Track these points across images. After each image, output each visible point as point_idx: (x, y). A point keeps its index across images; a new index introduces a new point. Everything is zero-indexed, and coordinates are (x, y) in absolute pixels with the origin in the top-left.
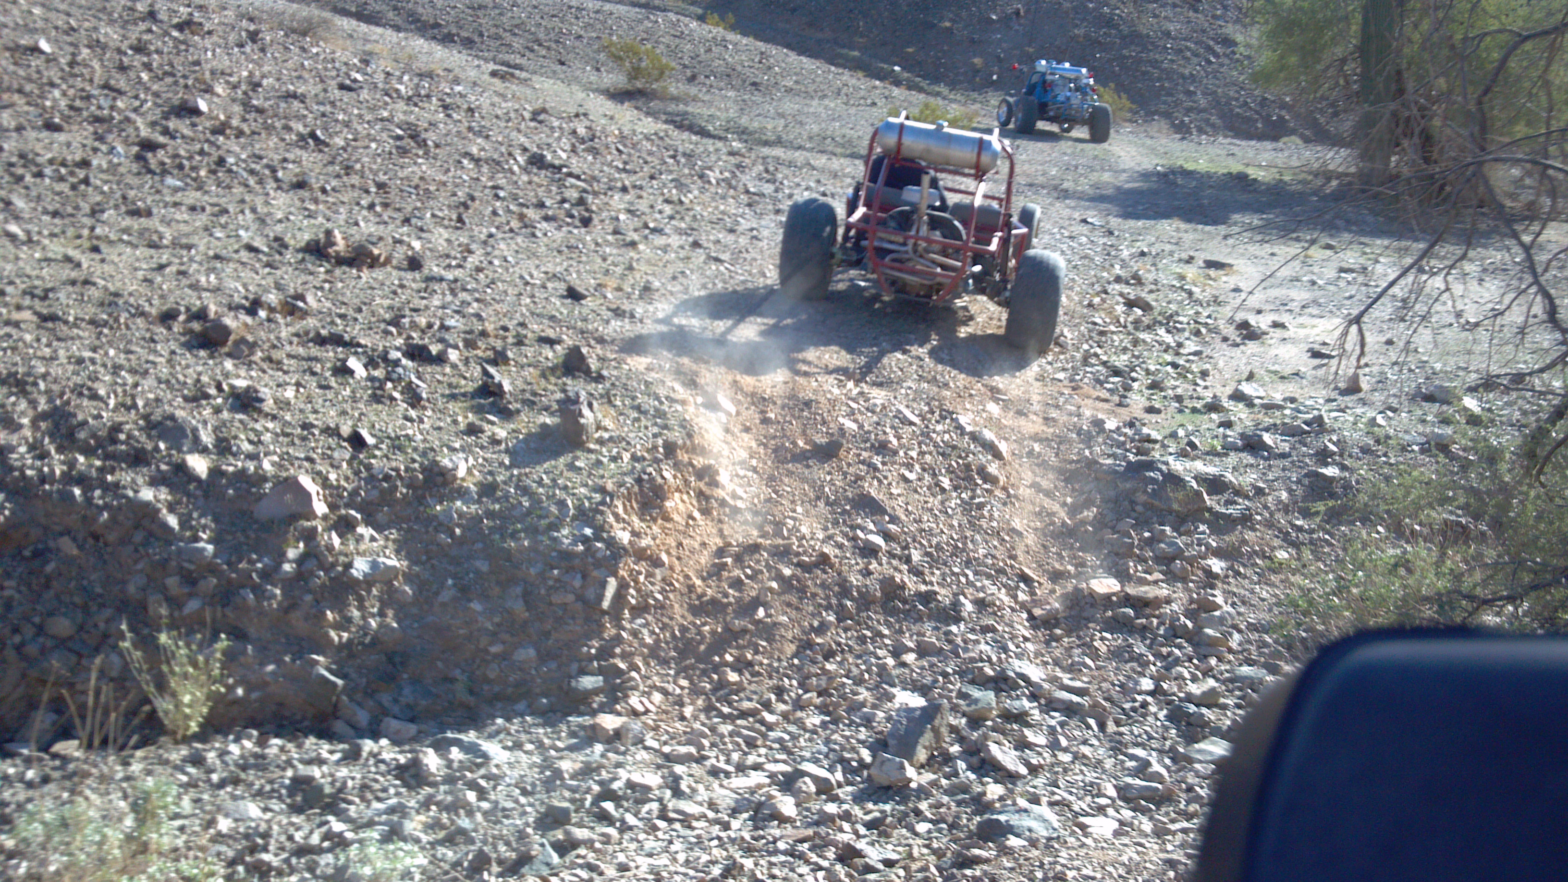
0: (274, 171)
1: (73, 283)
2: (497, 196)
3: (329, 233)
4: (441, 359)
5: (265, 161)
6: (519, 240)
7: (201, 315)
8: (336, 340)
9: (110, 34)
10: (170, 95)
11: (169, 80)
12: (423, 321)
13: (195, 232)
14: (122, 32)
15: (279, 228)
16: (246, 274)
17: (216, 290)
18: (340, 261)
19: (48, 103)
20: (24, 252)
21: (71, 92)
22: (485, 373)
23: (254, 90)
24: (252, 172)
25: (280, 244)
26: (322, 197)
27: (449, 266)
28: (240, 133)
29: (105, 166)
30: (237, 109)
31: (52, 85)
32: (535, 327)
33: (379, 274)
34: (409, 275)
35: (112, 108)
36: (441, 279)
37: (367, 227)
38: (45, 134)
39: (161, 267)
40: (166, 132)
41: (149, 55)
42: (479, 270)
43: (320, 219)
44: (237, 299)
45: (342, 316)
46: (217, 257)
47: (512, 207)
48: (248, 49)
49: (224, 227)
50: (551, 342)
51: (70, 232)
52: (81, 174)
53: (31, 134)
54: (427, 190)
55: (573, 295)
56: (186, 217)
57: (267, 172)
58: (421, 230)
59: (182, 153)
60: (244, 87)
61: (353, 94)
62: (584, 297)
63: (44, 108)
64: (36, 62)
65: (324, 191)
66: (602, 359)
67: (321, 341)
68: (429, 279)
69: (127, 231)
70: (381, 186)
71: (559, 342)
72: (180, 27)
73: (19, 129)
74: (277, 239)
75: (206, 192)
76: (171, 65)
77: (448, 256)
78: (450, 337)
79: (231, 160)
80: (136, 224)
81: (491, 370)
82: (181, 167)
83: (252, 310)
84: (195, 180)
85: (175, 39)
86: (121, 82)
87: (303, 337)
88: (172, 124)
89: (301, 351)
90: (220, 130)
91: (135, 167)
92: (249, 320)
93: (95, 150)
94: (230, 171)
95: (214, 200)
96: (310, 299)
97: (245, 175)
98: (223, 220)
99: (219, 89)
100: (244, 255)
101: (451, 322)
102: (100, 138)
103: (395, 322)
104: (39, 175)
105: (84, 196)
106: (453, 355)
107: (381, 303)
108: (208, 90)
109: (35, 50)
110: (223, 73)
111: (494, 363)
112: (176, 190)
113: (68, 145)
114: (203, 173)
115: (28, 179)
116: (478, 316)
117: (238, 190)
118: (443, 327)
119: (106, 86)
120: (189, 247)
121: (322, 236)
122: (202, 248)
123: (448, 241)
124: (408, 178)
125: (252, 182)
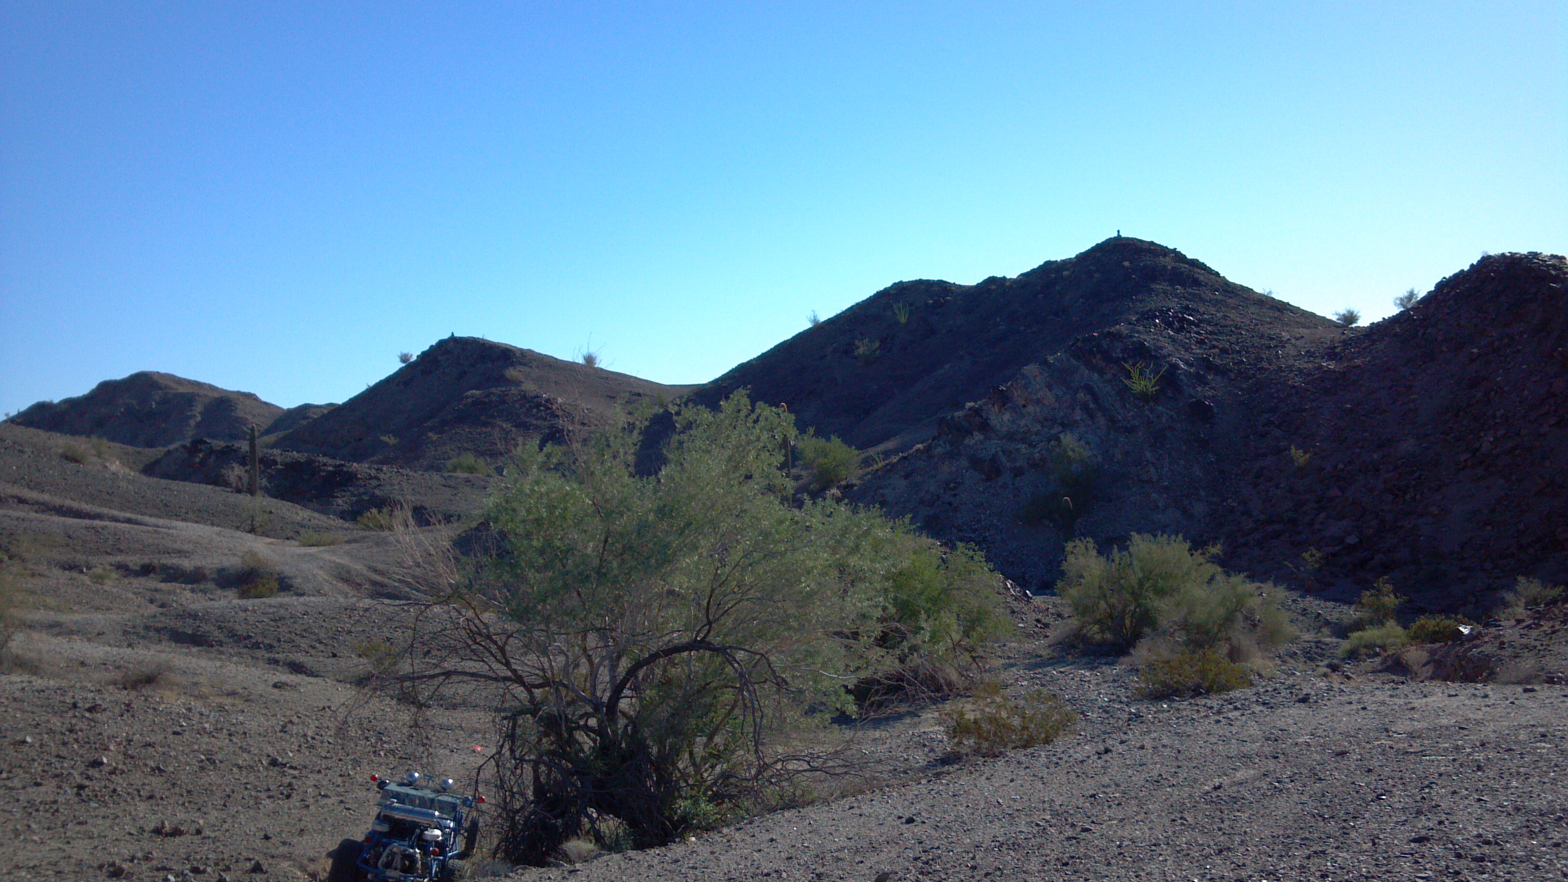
0: (139, 791)
1: (65, 858)
2: (246, 788)
3: (163, 823)
4: (204, 871)
5: (135, 787)
6: (251, 811)
7: (113, 864)
8: (164, 869)
9: (56, 722)
10: (88, 755)
11: (88, 746)
12: (198, 857)
13: (106, 829)
14: (61, 719)
15: (141, 822)
16: (129, 846)
17: (117, 854)
18: (167, 835)
19: (33, 771)
20: (42, 848)
21: (43, 762)
22: (220, 875)
23: (129, 744)
24: (128, 794)
25: (142, 829)
26: (160, 802)
27: (214, 831)
28: (123, 772)
29: (64, 801)
30: (121, 757)
31: (34, 760)
32: (245, 854)
33: (183, 838)
34: (196, 837)
35: (62, 767)
36: (209, 838)
37: (181, 816)
38: (35, 788)
39: (96, 847)
40: (89, 778)
41: (76, 733)
42: (227, 830)
43: (160, 815)
44: (126, 856)
45: (167, 859)
46: (117, 840)
47: (253, 793)
48: (125, 717)
49: (118, 824)
50: (250, 860)
51: (57, 836)
52: (55, 807)
53: (30, 790)
54: (211, 791)
55: (267, 838)
56: (101, 822)
57: (136, 792)
58: (205, 813)
59: (97, 789)
60: (124, 743)
61: (180, 737)
62: (271, 838)
63: (31, 774)
64: (26, 749)
65: (162, 798)
66: (270, 865)
67: (158, 869)
68: (204, 838)
69: (78, 832)
70: (189, 792)
71: (253, 859)
72: (90, 710)
73: (24, 788)
74: (140, 828)
75: (109, 808)
76: (88, 738)
77: (214, 826)
78: (208, 862)
79: (119, 789)
80: (82, 828)
81: (222, 873)
82: (96, 796)
83: (132, 861)
84: (103, 802)
85: (88, 718)
86: (64, 752)
87: (152, 869)
88: (91, 772)
89: (150, 874)
90: (112, 773)
91: (76, 799)
92: (131, 864)
93: (58, 793)
94: (119, 795)
95: (112, 811)
96: (154, 853)
97: (125, 795)
98: (117, 821)
99: (112, 748)
100: (127, 837)
101: (210, 856)
102: (60, 787)
103: (187, 859)
104: (37, 810)
105: (58, 818)
106: (209, 869)
107: (182, 851)
108: (107, 749)
109: (24, 742)
110: (113, 737)
111: (224, 871)
112: (95, 809)
113: (47, 793)
114: (106, 798)
115: (34, 813)
116: (222, 853)
117: (123, 804)
118: (207, 859)
119: (58, 756)
120: (105, 837)
121: (160, 823)
122: (110, 836)
123: (216, 817)
124: (203, 785)
125: (129, 799)
